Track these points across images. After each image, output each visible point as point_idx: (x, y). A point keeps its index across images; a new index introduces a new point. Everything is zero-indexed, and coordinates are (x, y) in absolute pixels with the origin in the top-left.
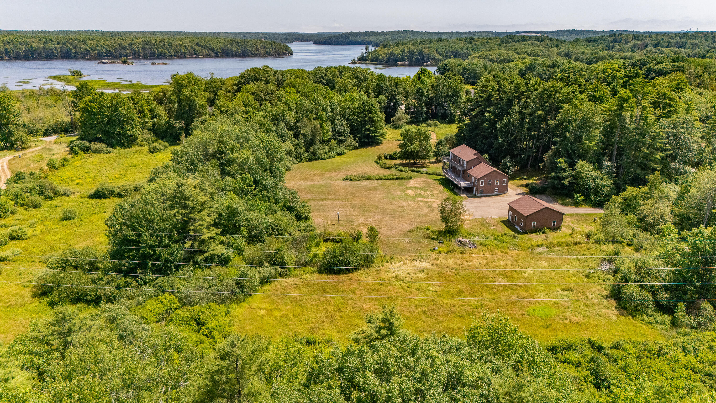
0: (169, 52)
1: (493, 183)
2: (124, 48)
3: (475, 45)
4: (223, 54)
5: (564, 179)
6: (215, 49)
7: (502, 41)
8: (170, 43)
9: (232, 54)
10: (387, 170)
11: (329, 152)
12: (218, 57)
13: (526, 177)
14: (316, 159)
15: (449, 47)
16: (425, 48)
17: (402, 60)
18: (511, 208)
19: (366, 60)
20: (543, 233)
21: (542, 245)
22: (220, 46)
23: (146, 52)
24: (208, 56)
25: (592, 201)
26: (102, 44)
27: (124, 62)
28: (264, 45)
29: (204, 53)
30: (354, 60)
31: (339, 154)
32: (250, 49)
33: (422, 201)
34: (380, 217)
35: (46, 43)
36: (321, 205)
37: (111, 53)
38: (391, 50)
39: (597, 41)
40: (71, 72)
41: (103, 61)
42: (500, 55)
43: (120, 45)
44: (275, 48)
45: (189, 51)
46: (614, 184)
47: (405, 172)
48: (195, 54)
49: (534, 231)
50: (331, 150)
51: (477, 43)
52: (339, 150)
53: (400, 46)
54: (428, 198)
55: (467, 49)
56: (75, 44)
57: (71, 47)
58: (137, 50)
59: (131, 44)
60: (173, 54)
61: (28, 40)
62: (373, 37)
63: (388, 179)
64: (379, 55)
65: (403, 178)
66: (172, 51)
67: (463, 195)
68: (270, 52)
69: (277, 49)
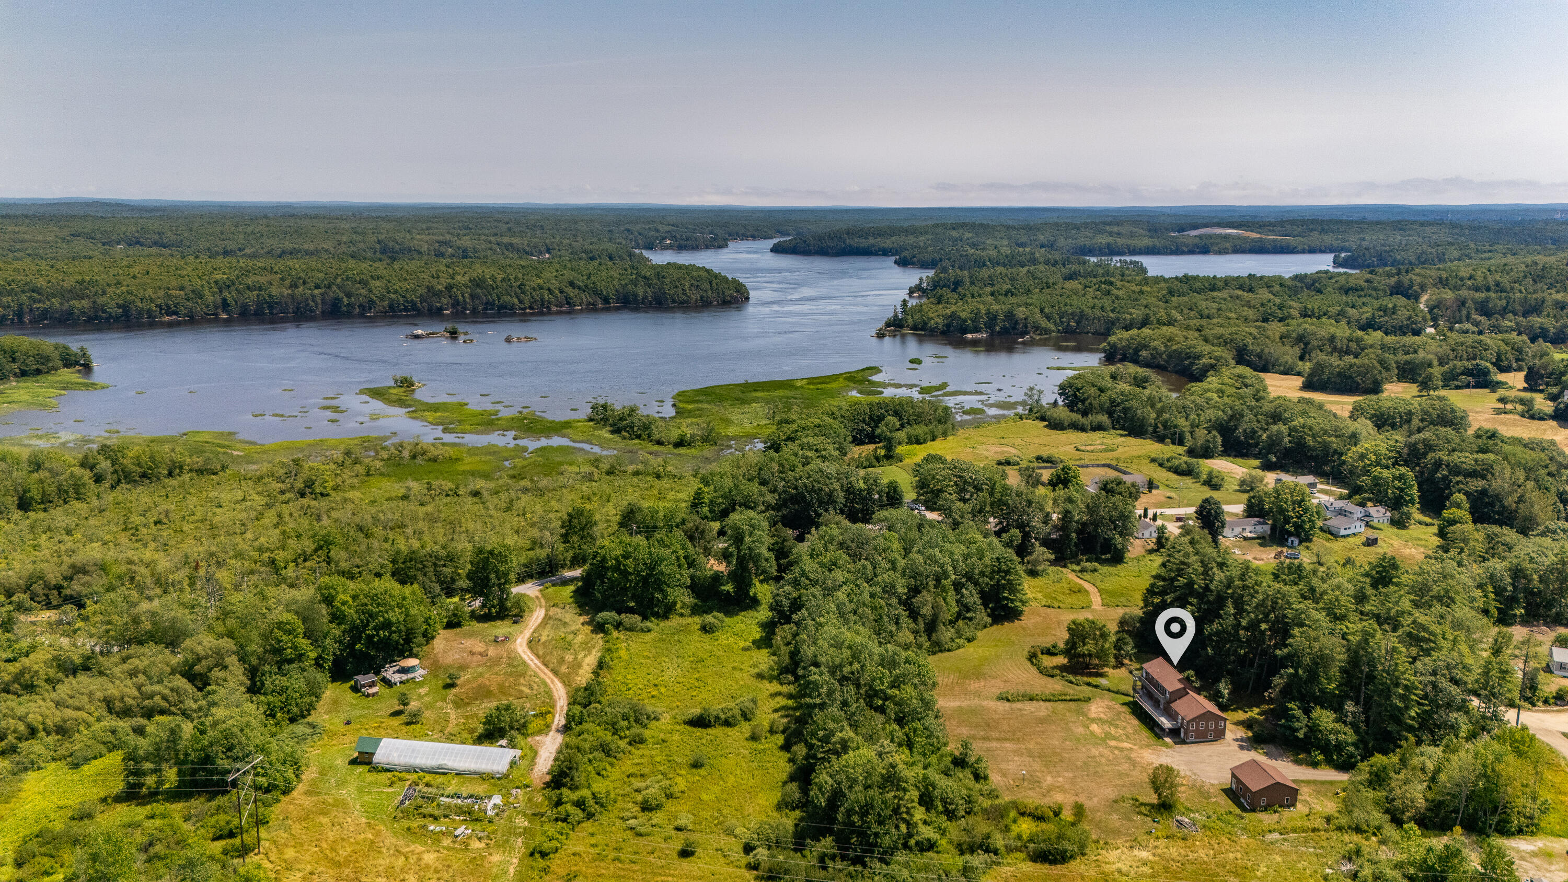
0: (521, 302)
1: (1207, 726)
2: (438, 294)
3: (1117, 297)
4: (618, 301)
6: (605, 292)
7: (1171, 293)
9: (637, 302)
10: (1050, 679)
11: (957, 637)
12: (607, 308)
14: (941, 651)
15: (1066, 305)
16: (1019, 305)
17: (976, 329)
18: (1233, 775)
19: (901, 326)
20: (1275, 812)
21: (1274, 831)
22: (614, 285)
23: (477, 302)
24: (592, 309)
25: (1334, 760)
27: (453, 334)
29: (584, 300)
30: (880, 329)
31: (969, 641)
32: (670, 292)
33: (1116, 748)
34: (1071, 775)
35: (294, 286)
36: (989, 750)
37: (414, 304)
38: (953, 310)
39: (1362, 290)
40: (396, 381)
41: (415, 332)
42: (1171, 339)
43: (430, 289)
44: (717, 289)
45: (556, 298)
46: (1360, 740)
47: (1077, 684)
48: (568, 303)
49: (1265, 809)
50: (959, 634)
51: (1120, 293)
52: (969, 634)
53: (970, 300)
54: (1123, 741)
55: (1102, 308)
56: (347, 288)
57: (341, 295)
58: (460, 298)
59: (449, 288)
60: (528, 305)
61: (263, 280)
63: (1057, 700)
64: (930, 319)
65: (1079, 700)
66: (526, 300)
67: (1168, 740)
68: (707, 297)
69: (720, 291)
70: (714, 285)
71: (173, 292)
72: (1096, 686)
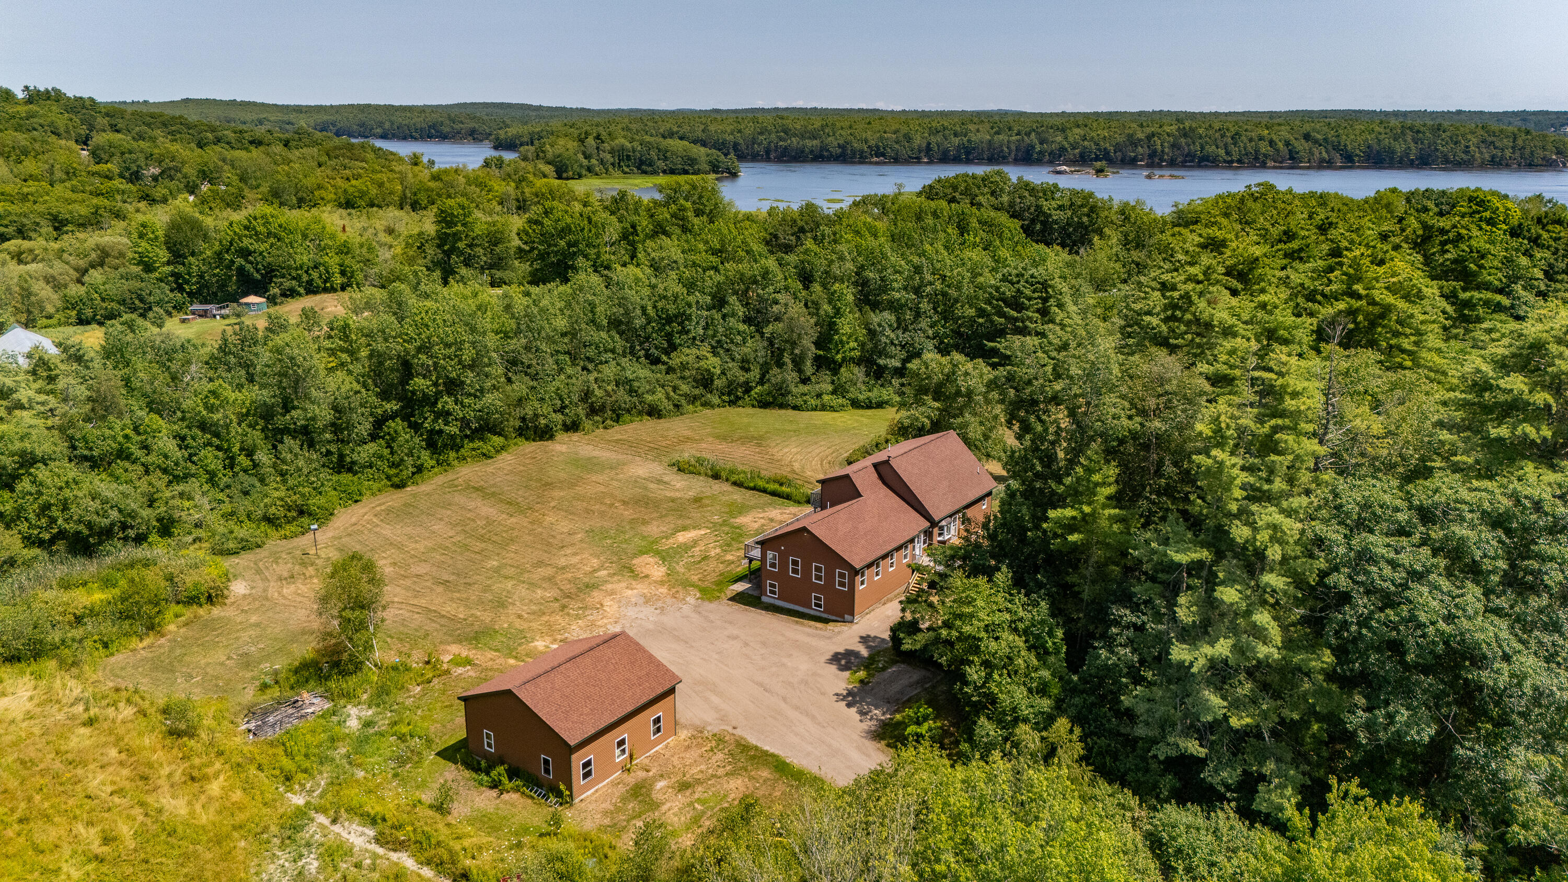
0: (1228, 153)
1: (806, 571)
2: (1136, 143)
4: (1367, 160)
6: (1349, 148)
8: (1237, 134)
9: (1392, 159)
11: (831, 393)
20: (495, 784)
22: (1366, 140)
23: (1177, 153)
26: (1094, 134)
27: (1099, 172)
28: (1490, 139)
29: (1317, 156)
32: (1445, 149)
35: (998, 132)
41: (1059, 168)
43: (1130, 137)
45: (1278, 150)
48: (1292, 158)
49: (481, 766)
50: (838, 389)
56: (1043, 135)
57: (1036, 141)
58: (1159, 147)
59: (1150, 136)
60: (1236, 157)
61: (971, 127)
63: (755, 489)
65: (788, 497)
66: (1234, 150)
67: (738, 587)
68: (1502, 158)
69: (1527, 151)
70: (1520, 142)
71: (886, 135)
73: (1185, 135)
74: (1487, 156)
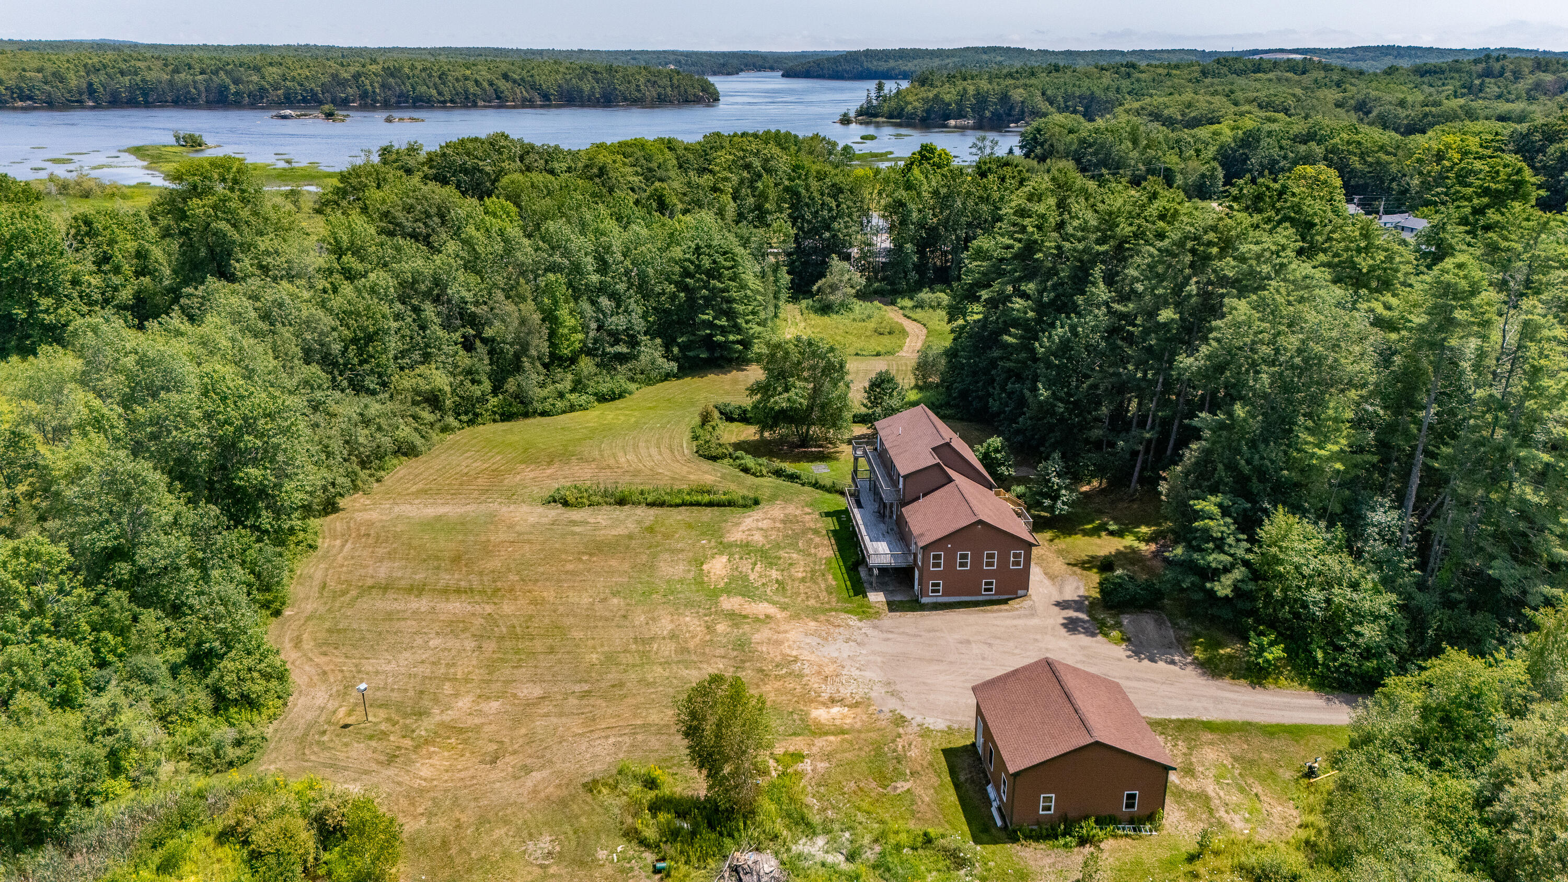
0: (440, 94)
1: (977, 561)
2: (343, 83)
3: (1138, 80)
4: (561, 99)
5: (1215, 574)
6: (544, 87)
7: (1204, 73)
8: (443, 74)
9: (581, 98)
11: (572, 391)
12: (549, 106)
13: (1113, 527)
14: (526, 415)
15: (1074, 85)
16: (1016, 87)
17: (960, 115)
19: (876, 115)
20: (1082, 843)
22: (556, 80)
23: (389, 93)
24: (528, 104)
25: (1316, 663)
26: (295, 74)
27: (329, 115)
28: (653, 79)
29: (519, 95)
30: (845, 115)
31: (602, 398)
32: (622, 88)
33: (730, 615)
35: (176, 71)
37: (314, 95)
38: (935, 91)
40: (178, 140)
41: (282, 112)
42: (1189, 105)
43: (335, 76)
44: (679, 86)
45: (484, 90)
46: (1402, 608)
47: (754, 474)
48: (498, 98)
50: (579, 385)
51: (1143, 76)
52: (604, 385)
53: (959, 82)
56: (236, 74)
57: (228, 81)
58: (369, 87)
59: (357, 76)
60: (448, 97)
61: (139, 64)
62: (916, 62)
63: (684, 504)
64: (907, 103)
65: (730, 504)
66: (445, 90)
67: (877, 598)
68: (666, 95)
69: (682, 89)
70: (675, 81)
71: (28, 74)
72: (793, 478)
73: (392, 75)
74: (654, 94)
